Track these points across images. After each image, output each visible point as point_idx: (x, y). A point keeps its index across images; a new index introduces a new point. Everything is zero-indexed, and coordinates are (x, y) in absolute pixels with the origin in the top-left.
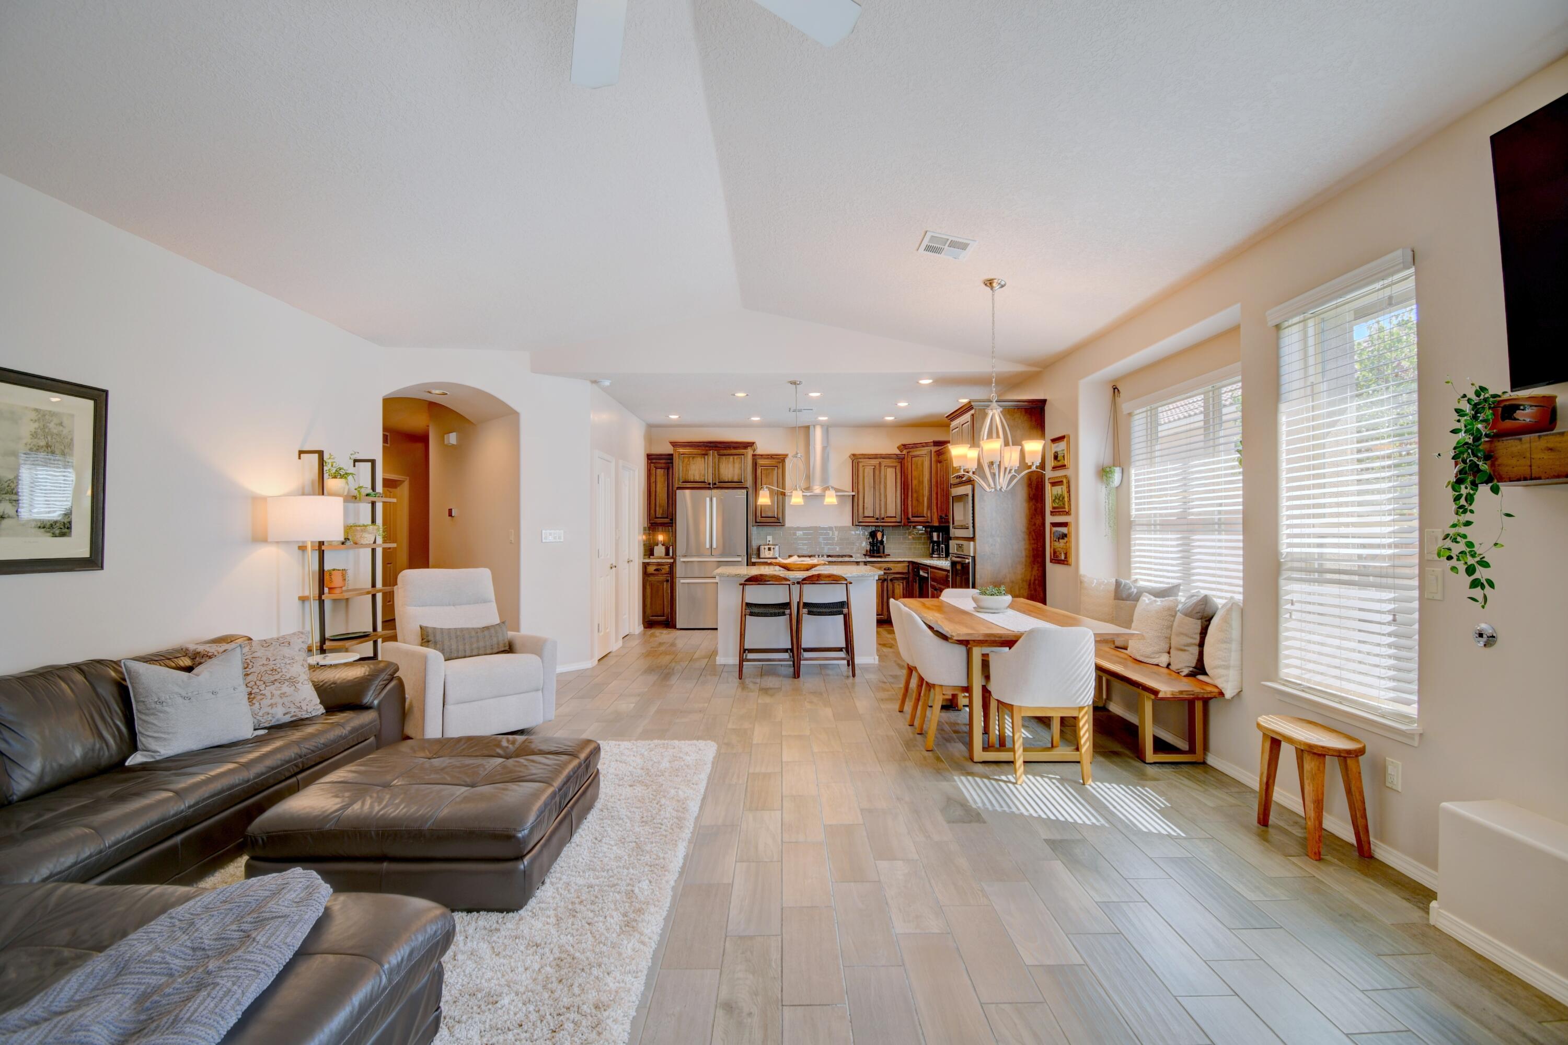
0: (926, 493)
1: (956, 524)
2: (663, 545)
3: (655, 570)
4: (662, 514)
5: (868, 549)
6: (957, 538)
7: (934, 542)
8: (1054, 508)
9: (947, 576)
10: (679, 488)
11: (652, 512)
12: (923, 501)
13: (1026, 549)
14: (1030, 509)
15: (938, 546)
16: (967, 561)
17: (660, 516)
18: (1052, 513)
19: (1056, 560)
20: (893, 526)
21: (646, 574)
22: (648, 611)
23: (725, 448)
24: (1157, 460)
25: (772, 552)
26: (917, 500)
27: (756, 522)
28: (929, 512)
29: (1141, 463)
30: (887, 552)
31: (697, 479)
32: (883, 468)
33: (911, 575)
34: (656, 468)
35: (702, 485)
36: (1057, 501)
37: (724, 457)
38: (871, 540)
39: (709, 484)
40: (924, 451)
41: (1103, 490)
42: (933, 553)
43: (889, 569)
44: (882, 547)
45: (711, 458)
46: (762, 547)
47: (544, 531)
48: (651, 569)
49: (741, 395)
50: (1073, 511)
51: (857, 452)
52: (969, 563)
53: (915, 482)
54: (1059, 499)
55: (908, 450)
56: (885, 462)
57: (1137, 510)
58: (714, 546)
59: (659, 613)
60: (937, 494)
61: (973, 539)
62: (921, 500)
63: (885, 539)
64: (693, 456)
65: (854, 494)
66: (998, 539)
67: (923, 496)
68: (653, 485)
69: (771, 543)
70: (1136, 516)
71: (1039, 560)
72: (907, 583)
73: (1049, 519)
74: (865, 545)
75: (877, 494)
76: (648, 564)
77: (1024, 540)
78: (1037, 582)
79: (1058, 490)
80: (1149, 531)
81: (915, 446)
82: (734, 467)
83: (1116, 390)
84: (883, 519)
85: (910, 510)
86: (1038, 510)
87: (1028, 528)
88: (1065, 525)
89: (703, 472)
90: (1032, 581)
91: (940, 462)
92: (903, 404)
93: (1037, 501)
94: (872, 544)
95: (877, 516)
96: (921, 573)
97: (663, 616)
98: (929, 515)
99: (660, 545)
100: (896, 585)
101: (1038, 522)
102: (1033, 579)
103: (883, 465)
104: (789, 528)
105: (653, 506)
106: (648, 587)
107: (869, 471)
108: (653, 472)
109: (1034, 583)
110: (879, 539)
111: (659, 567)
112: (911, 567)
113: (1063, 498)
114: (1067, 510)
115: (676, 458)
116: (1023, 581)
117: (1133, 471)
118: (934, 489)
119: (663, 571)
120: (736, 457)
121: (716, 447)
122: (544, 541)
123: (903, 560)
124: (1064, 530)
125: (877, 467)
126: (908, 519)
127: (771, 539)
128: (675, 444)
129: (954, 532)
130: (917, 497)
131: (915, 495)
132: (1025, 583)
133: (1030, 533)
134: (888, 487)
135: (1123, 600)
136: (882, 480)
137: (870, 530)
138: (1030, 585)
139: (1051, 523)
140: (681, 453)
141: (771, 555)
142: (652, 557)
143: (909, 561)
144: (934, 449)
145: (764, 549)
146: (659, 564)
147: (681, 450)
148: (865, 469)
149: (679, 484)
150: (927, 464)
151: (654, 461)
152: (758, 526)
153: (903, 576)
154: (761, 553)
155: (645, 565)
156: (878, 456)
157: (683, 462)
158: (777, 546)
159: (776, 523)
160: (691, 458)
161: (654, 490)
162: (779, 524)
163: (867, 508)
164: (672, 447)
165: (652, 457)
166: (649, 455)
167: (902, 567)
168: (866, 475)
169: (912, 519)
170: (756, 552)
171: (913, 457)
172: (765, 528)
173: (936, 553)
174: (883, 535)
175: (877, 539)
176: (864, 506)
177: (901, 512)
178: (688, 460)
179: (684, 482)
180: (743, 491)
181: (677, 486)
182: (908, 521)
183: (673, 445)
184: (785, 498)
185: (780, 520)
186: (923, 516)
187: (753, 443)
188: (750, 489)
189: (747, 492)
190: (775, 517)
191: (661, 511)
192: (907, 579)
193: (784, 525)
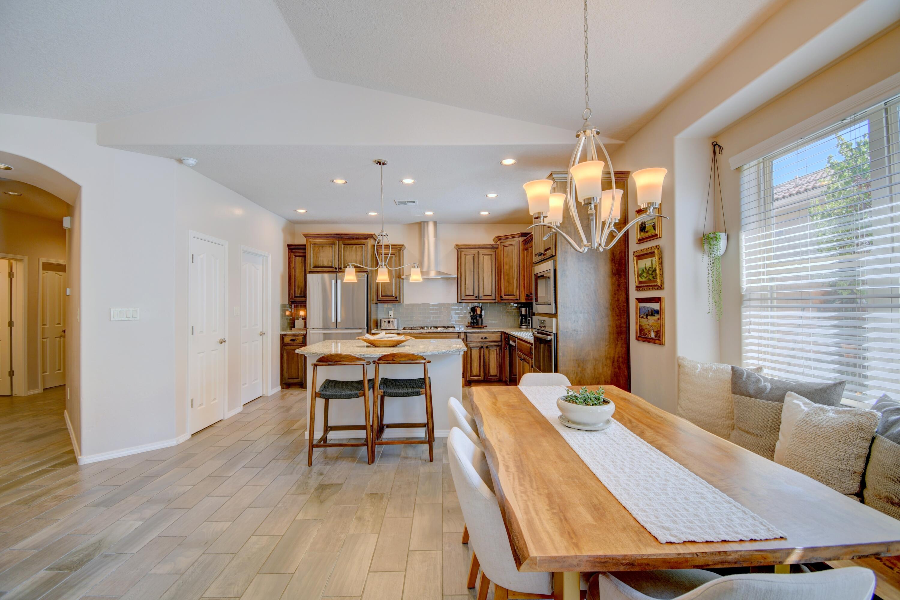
0: (515, 275)
1: (540, 300)
2: (303, 319)
3: (291, 340)
4: (300, 294)
5: (470, 321)
6: (540, 314)
7: (522, 316)
8: (640, 282)
9: (531, 348)
10: (310, 272)
11: (292, 292)
12: (513, 282)
13: (609, 326)
14: (613, 284)
15: (526, 318)
16: (549, 338)
17: (298, 296)
18: (638, 288)
19: (643, 336)
20: (490, 303)
21: (283, 344)
22: (285, 375)
23: (349, 239)
24: (773, 221)
25: (391, 325)
26: (508, 282)
27: (378, 300)
28: (518, 291)
29: (753, 226)
30: (484, 324)
31: (326, 265)
32: (480, 256)
33: (503, 343)
34: (295, 256)
35: (330, 270)
36: (645, 275)
37: (348, 246)
38: (472, 314)
39: (336, 268)
40: (514, 241)
41: (704, 261)
42: (521, 324)
43: (485, 338)
44: (480, 320)
45: (337, 247)
46: (383, 321)
47: (112, 310)
48: (287, 340)
49: (340, 182)
50: (666, 285)
51: (460, 242)
52: (551, 340)
53: (506, 267)
54: (648, 273)
55: (501, 241)
56: (482, 251)
57: (749, 282)
58: (339, 320)
59: (294, 376)
60: (524, 276)
61: (555, 315)
62: (511, 282)
63: (483, 313)
64: (322, 246)
65: (458, 277)
66: (581, 316)
67: (513, 278)
68: (293, 270)
69: (391, 317)
70: (748, 289)
71: (623, 336)
72: (500, 349)
73: (634, 294)
74: (467, 319)
75: (476, 277)
76: (285, 335)
77: (608, 316)
78: (621, 359)
79: (646, 263)
80: (763, 308)
81: (507, 237)
82: (356, 255)
83: (717, 147)
84: (481, 297)
85: (503, 289)
86: (622, 286)
87: (611, 304)
88: (657, 300)
89: (330, 259)
90: (616, 359)
91: (526, 250)
92: (492, 196)
93: (620, 277)
94: (472, 318)
95: (477, 295)
96: (511, 342)
97: (298, 378)
98: (518, 293)
99: (301, 319)
100: (491, 351)
101: (622, 298)
102: (616, 356)
103: (481, 253)
104: (406, 304)
105: (293, 288)
106: (285, 354)
107: (469, 258)
108: (293, 259)
109: (618, 361)
110: (479, 313)
111: (294, 338)
112: (503, 337)
113: (655, 270)
114: (659, 284)
115: (308, 248)
116: (607, 358)
117: (743, 237)
118: (521, 272)
119: (298, 341)
120: (358, 246)
121: (342, 238)
122: (112, 319)
123: (496, 330)
124: (655, 306)
125: (476, 255)
126: (501, 297)
127: (392, 314)
128: (307, 236)
129: (537, 308)
130: (508, 279)
131: (506, 278)
132: (608, 361)
133: (613, 309)
134: (485, 271)
135: (750, 396)
136: (480, 266)
137: (471, 306)
138: (613, 362)
139: (637, 299)
140: (312, 243)
141: (392, 327)
142: (292, 329)
143: (501, 332)
144: (521, 239)
145: (385, 322)
146: (294, 335)
147: (313, 241)
148: (467, 257)
149: (310, 269)
150: (516, 252)
151: (294, 250)
152: (377, 304)
153: (497, 344)
154: (382, 326)
155: (283, 336)
156: (477, 246)
157: (314, 251)
158: (396, 320)
159: (394, 300)
160: (320, 248)
161: (294, 274)
162: (397, 302)
163: (468, 289)
164: (305, 239)
165: (291, 247)
166: (289, 246)
167: (496, 337)
168: (467, 261)
169: (505, 297)
170: (379, 324)
171: (504, 246)
172: (386, 306)
173: (524, 327)
174: (481, 310)
175: (477, 313)
176: (465, 286)
177: (496, 291)
178: (318, 249)
179: (314, 267)
180: (363, 274)
181: (309, 270)
182: (502, 299)
183: (306, 237)
184: (401, 280)
185: (398, 297)
186: (513, 295)
187: (372, 235)
188: (370, 273)
189: (368, 275)
190: (393, 296)
191: (299, 291)
192: (500, 347)
193: (402, 302)
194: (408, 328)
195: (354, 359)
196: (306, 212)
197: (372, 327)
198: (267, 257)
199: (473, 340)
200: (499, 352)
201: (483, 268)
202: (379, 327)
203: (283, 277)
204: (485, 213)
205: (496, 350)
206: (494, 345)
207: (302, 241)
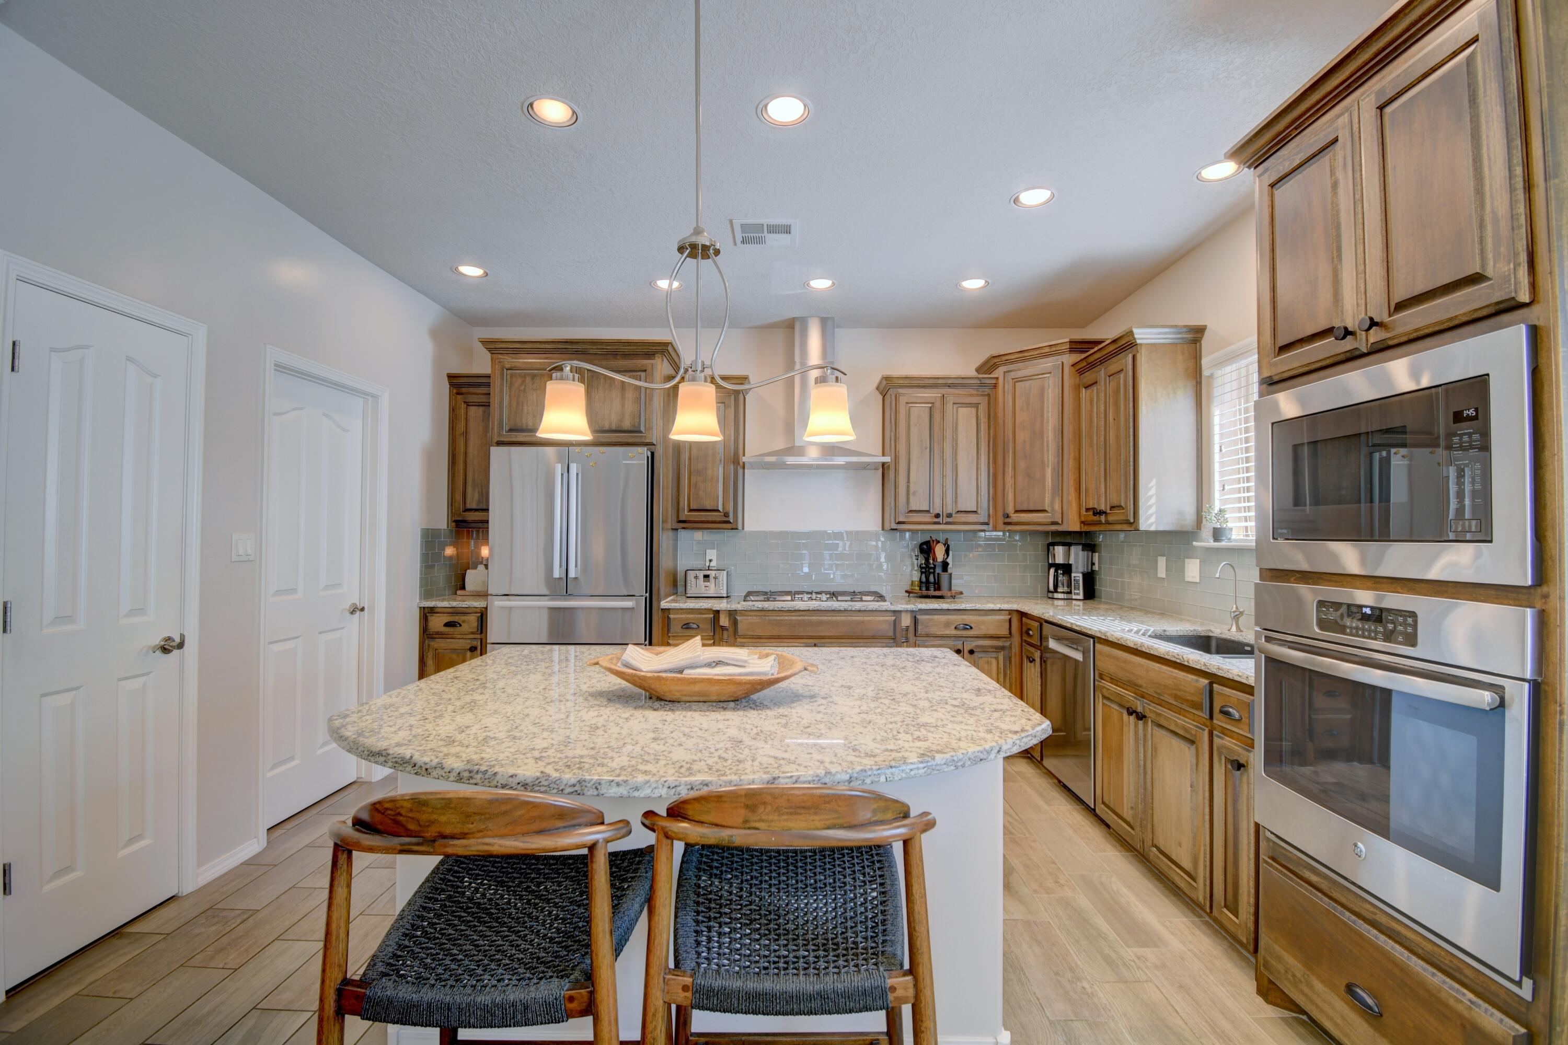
0: (1051, 457)
2: (486, 567)
3: (447, 625)
4: (479, 502)
5: (918, 580)
7: (1057, 566)
10: (500, 444)
11: (458, 497)
12: (1043, 476)
15: (1068, 573)
17: (474, 506)
20: (970, 532)
21: (427, 635)
23: (605, 356)
25: (711, 584)
26: (1028, 476)
27: (679, 521)
28: (1057, 500)
30: (957, 584)
32: (949, 407)
33: (1017, 641)
34: (468, 404)
38: (923, 560)
40: (1045, 364)
43: (967, 627)
44: (944, 576)
46: (691, 575)
48: (437, 623)
51: (892, 372)
53: (1022, 436)
55: (1005, 368)
56: (952, 395)
58: (572, 574)
62: (1037, 476)
63: (952, 558)
64: (533, 374)
65: (887, 459)
67: (1043, 465)
68: (460, 440)
69: (713, 564)
72: (1009, 659)
74: (911, 572)
76: (433, 610)
81: (1023, 356)
82: (623, 398)
84: (950, 515)
85: (1010, 496)
91: (1086, 387)
94: (925, 570)
95: (938, 510)
96: (1054, 644)
98: (1057, 506)
99: (478, 567)
103: (950, 400)
104: (752, 533)
105: (460, 486)
107: (920, 413)
108: (462, 412)
110: (939, 557)
111: (456, 618)
112: (1015, 621)
115: (496, 383)
119: (465, 628)
121: (585, 353)
123: (998, 606)
125: (938, 404)
126: (1005, 515)
127: (714, 558)
128: (494, 347)
130: (1029, 467)
131: (1022, 465)
134: (960, 447)
136: (949, 434)
137: (920, 538)
140: (508, 366)
141: (712, 591)
142: (459, 592)
143: (1010, 612)
144: (1069, 359)
145: (696, 577)
146: (455, 611)
147: (508, 360)
148: (912, 410)
149: (500, 435)
150: (1052, 394)
151: (464, 390)
152: (677, 529)
153: (999, 643)
154: (688, 587)
155: (426, 614)
156: (940, 381)
157: (510, 388)
158: (725, 572)
159: (720, 522)
160: (528, 379)
161: (462, 450)
162: (729, 526)
163: (914, 493)
164: (488, 355)
165: (455, 381)
166: (451, 377)
167: (995, 625)
168: (913, 421)
169: (1015, 517)
170: (680, 583)
171: (1016, 381)
172: (698, 535)
173: (1061, 596)
174: (947, 552)
175: (935, 559)
176: (908, 487)
177: (989, 501)
178: (523, 382)
179: (510, 430)
180: (640, 449)
181: (496, 439)
182: (1008, 520)
183: (490, 350)
184: (740, 471)
185: (731, 515)
186: (1044, 511)
187: (667, 344)
188: (658, 447)
189: (653, 454)
190: (718, 511)
191: (476, 496)
192: (1006, 652)
193: (740, 527)
194: (757, 593)
195: (541, 818)
196: (486, 274)
197: (662, 592)
198: (375, 397)
199: (933, 630)
200: (1005, 666)
201: (955, 441)
202: (680, 589)
203: (429, 457)
204: (974, 284)
205: (997, 658)
206: (992, 647)
207: (481, 364)
